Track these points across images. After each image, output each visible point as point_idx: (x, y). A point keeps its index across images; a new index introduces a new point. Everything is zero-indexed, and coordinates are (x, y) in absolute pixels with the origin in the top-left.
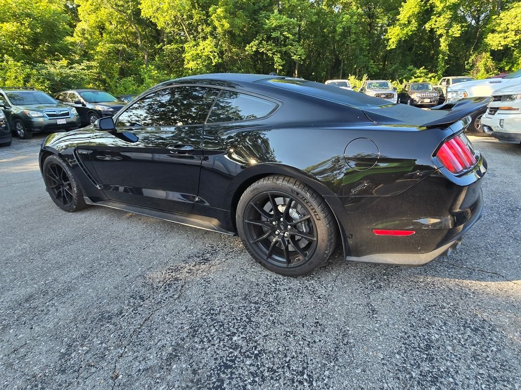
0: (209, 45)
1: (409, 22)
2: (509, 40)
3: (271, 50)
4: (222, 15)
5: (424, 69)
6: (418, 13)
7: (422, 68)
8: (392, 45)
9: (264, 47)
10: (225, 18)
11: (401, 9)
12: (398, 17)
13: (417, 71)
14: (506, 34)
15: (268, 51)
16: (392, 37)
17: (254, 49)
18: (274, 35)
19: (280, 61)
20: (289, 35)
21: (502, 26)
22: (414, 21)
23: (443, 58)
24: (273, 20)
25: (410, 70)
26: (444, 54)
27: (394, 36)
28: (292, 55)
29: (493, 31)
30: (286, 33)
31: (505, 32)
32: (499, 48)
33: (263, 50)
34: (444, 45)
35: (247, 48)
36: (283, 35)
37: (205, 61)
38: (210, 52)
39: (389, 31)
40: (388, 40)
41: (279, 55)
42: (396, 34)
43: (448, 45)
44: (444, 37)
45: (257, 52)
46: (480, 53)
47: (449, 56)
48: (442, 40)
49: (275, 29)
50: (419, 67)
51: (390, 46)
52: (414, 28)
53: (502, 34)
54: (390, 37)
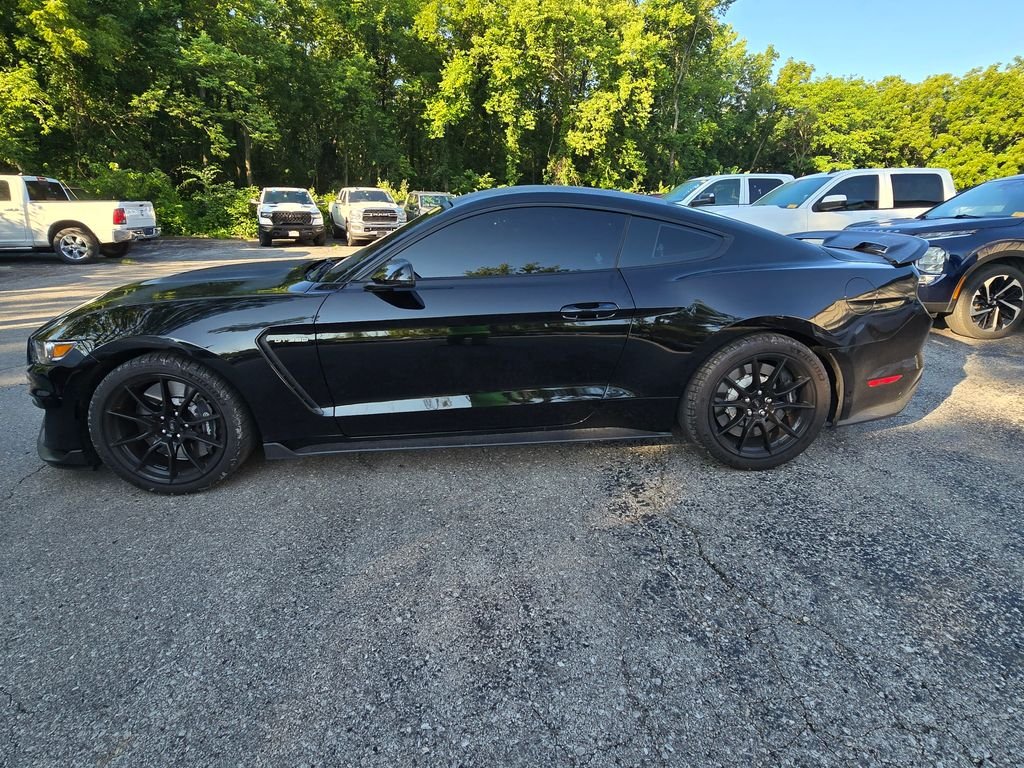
0: (26, 82)
1: (458, 96)
2: (595, 142)
3: (198, 114)
4: (61, 17)
5: (489, 177)
6: (472, 83)
7: (486, 175)
8: (437, 130)
9: (180, 107)
10: (70, 25)
11: (443, 72)
12: (441, 85)
13: (481, 180)
14: (590, 134)
15: (189, 115)
16: (436, 118)
17: (154, 107)
18: (203, 82)
19: (223, 139)
20: (241, 88)
21: (584, 121)
22: (463, 96)
23: (513, 161)
24: (199, 52)
25: (469, 178)
26: (513, 154)
27: (438, 115)
28: (249, 129)
29: (574, 128)
30: (232, 83)
31: (589, 131)
32: (585, 153)
33: (176, 112)
34: (511, 140)
35: (135, 102)
36: (226, 87)
37: (15, 120)
38: (32, 101)
39: (429, 107)
40: (429, 122)
41: (219, 127)
42: (441, 113)
43: (517, 141)
44: (511, 128)
45: (162, 114)
46: (559, 158)
47: (521, 158)
48: (508, 132)
49: (205, 71)
50: (482, 174)
51: (434, 133)
52: (467, 108)
53: (585, 134)
54: (432, 117)
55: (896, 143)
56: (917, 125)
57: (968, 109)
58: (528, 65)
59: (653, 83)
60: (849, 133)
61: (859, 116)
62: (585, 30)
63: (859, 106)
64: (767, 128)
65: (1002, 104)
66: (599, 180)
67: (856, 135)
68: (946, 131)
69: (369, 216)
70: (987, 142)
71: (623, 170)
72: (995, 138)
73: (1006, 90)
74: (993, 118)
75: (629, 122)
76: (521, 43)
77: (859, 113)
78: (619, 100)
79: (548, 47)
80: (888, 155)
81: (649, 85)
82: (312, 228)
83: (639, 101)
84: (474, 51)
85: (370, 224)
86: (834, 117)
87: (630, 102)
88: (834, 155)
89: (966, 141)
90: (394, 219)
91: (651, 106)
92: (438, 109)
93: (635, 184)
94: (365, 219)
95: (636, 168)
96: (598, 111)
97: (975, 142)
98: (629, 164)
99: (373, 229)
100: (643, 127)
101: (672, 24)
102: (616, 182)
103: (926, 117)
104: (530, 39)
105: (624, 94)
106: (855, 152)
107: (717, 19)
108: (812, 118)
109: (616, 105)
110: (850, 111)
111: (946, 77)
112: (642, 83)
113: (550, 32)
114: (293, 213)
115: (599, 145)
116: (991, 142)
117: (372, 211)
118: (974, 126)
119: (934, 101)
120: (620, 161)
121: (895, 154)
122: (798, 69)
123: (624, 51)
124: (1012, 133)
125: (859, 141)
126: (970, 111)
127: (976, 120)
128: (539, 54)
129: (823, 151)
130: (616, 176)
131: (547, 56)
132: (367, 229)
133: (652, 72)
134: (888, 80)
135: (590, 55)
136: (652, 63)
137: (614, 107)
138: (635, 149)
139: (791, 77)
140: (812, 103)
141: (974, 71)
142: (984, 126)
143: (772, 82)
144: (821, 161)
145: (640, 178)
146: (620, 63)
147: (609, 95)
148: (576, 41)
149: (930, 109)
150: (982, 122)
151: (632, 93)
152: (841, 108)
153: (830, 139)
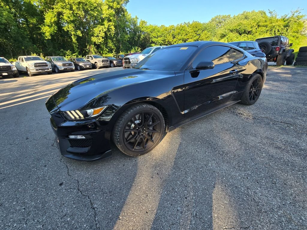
2: (101, 40)
5: (69, 51)
6: (56, 21)
7: (68, 51)
8: (48, 36)
11: (45, 17)
12: (45, 21)
13: (67, 52)
14: (99, 38)
21: (96, 34)
22: (53, 25)
23: (76, 46)
26: (75, 44)
27: (47, 31)
29: (93, 35)
32: (99, 43)
34: (74, 40)
39: (42, 28)
43: (76, 40)
44: (73, 36)
46: (90, 45)
47: (78, 45)
50: (67, 51)
51: (47, 37)
52: (56, 29)
53: (97, 38)
54: (44, 32)
55: (167, 41)
56: (170, 37)
57: (178, 33)
58: (74, 16)
59: (114, 24)
60: (157, 38)
61: (159, 34)
62: (91, 7)
63: (158, 31)
64: (139, 37)
65: (184, 32)
66: (103, 51)
67: (159, 39)
68: (175, 38)
69: (36, 65)
70: (183, 40)
71: (109, 48)
72: (184, 39)
73: (184, 29)
74: (183, 35)
75: (109, 34)
76: (71, 9)
77: (159, 33)
78: (105, 28)
79: (81, 11)
80: (166, 43)
81: (112, 24)
82: (13, 71)
83: (111, 29)
84: (55, 10)
85: (38, 68)
86: (154, 34)
87: (108, 29)
88: (155, 44)
89: (179, 40)
90: (47, 66)
91: (115, 30)
92: (46, 29)
93: (114, 52)
94: (35, 66)
95: (113, 47)
96: (100, 31)
97: (181, 40)
98: (111, 46)
99: (39, 70)
100: (113, 36)
101: (114, 7)
102: (108, 51)
103: (171, 35)
104: (74, 8)
105: (107, 27)
106: (160, 43)
107: (125, 7)
108: (149, 34)
109: (105, 29)
110: (157, 33)
111: (173, 26)
112: (111, 23)
113: (81, 6)
114: (2, 66)
115: (102, 41)
116: (184, 40)
117: (37, 64)
118: (180, 37)
119: (172, 31)
120: (108, 45)
121: (167, 43)
122: (143, 22)
123: (104, 14)
124: (187, 38)
125: (160, 40)
126: (179, 34)
127: (180, 35)
128: (79, 13)
129: (153, 42)
130: (107, 50)
131: (81, 13)
132: (37, 70)
133: (112, 21)
134: (162, 26)
135: (94, 14)
136: (112, 18)
137: (105, 30)
138: (111, 42)
139: (142, 24)
140: (148, 30)
141: (178, 24)
142: (182, 37)
143: (138, 25)
144: (153, 45)
145: (114, 50)
146: (103, 17)
147: (102, 26)
148: (89, 10)
149: (171, 33)
150: (181, 36)
151: (109, 26)
152: (155, 32)
153: (154, 40)
